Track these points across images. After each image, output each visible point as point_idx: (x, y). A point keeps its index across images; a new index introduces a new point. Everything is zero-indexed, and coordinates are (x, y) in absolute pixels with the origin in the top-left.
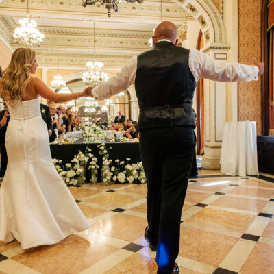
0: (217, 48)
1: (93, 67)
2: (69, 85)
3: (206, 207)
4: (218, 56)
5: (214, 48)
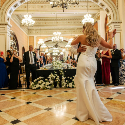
0: (115, 23)
1: (56, 34)
2: (46, 43)
3: (112, 100)
4: (115, 27)
5: (113, 23)
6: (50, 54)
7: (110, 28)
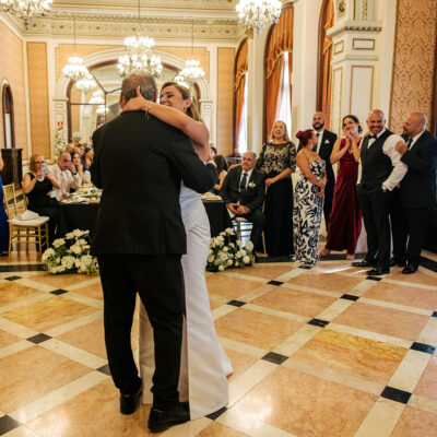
0: (357, 29)
1: (137, 46)
2: (94, 71)
3: (327, 327)
4: (358, 44)
5: (351, 29)
6: (108, 110)
7: (339, 48)
